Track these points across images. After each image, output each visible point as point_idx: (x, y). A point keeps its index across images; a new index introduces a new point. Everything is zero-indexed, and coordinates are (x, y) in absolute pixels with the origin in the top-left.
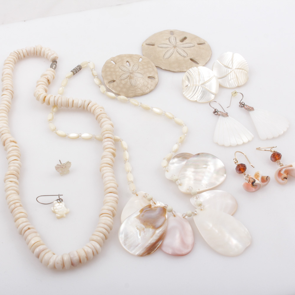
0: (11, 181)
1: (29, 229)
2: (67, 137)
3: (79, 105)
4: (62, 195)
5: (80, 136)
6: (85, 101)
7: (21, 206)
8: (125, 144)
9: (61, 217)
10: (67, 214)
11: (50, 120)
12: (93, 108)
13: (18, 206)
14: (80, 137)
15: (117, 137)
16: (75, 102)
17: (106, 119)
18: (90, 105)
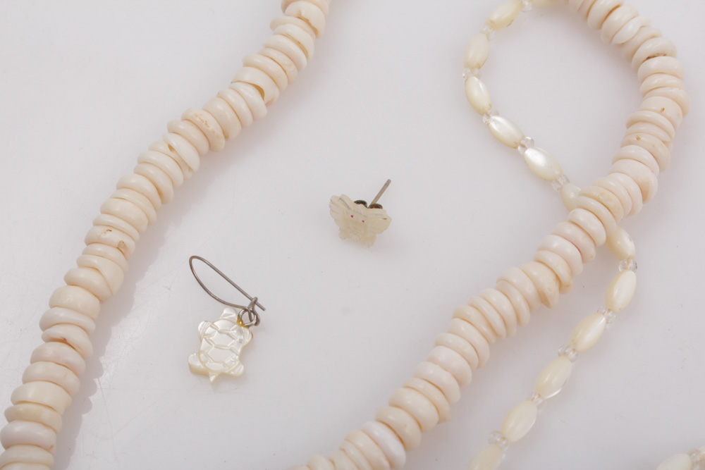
0: (171, 148)
1: (64, 341)
2: (485, 118)
3: (620, 38)
4: (263, 309)
5: (523, 146)
6: (654, 37)
7: (121, 247)
8: (624, 286)
9: (202, 374)
10: (224, 377)
11: (493, 25)
12: (655, 80)
13: (109, 245)
14: (519, 148)
15: (627, 243)
16: (616, 17)
17: (647, 156)
18: (654, 63)
